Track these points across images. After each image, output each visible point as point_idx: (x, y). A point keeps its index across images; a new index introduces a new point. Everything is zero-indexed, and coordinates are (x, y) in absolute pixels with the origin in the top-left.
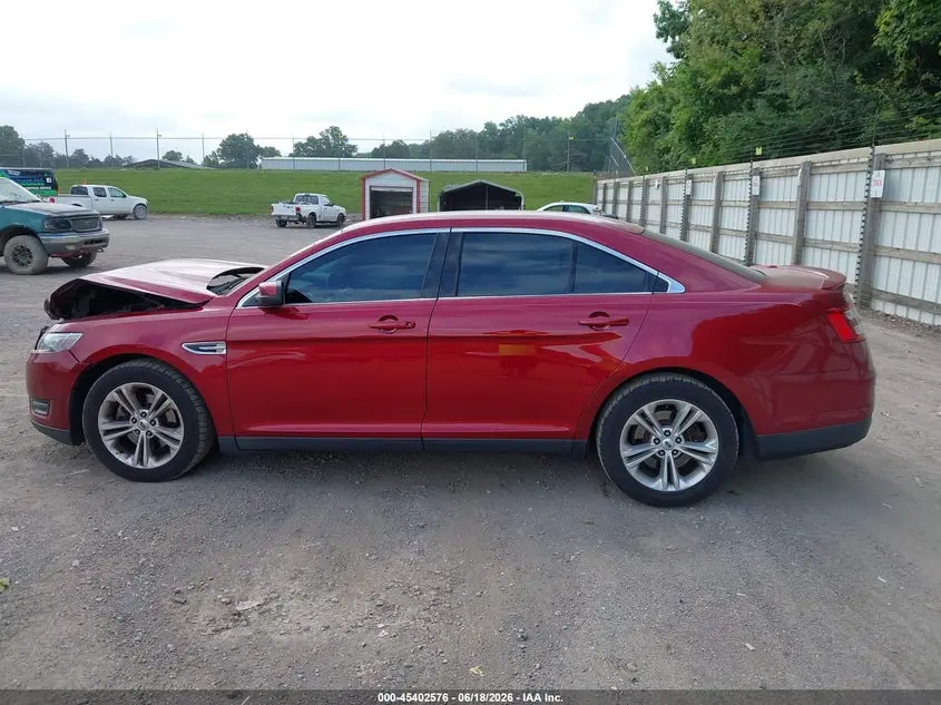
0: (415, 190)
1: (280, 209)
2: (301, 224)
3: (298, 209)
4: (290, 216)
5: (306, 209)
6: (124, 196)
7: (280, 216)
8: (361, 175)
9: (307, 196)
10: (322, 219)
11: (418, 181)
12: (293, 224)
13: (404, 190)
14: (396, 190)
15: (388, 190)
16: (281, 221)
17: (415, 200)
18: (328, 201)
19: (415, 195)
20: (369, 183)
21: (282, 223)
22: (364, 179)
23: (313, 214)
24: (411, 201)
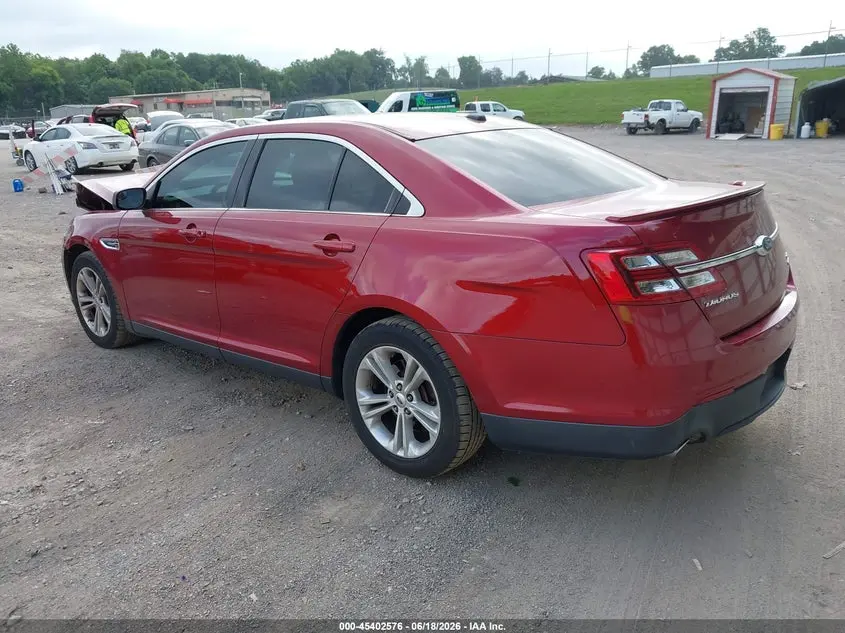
0: (772, 88)
1: (632, 117)
2: (650, 131)
3: (646, 116)
4: (637, 124)
5: (655, 116)
6: (505, 110)
7: (629, 124)
8: (712, 79)
9: (660, 102)
10: (672, 125)
11: (777, 80)
12: (642, 131)
13: (760, 90)
14: (749, 91)
15: (740, 91)
16: (631, 128)
17: (770, 100)
18: (681, 107)
19: (771, 94)
20: (720, 85)
21: (632, 130)
22: (715, 81)
23: (662, 121)
24: (766, 102)
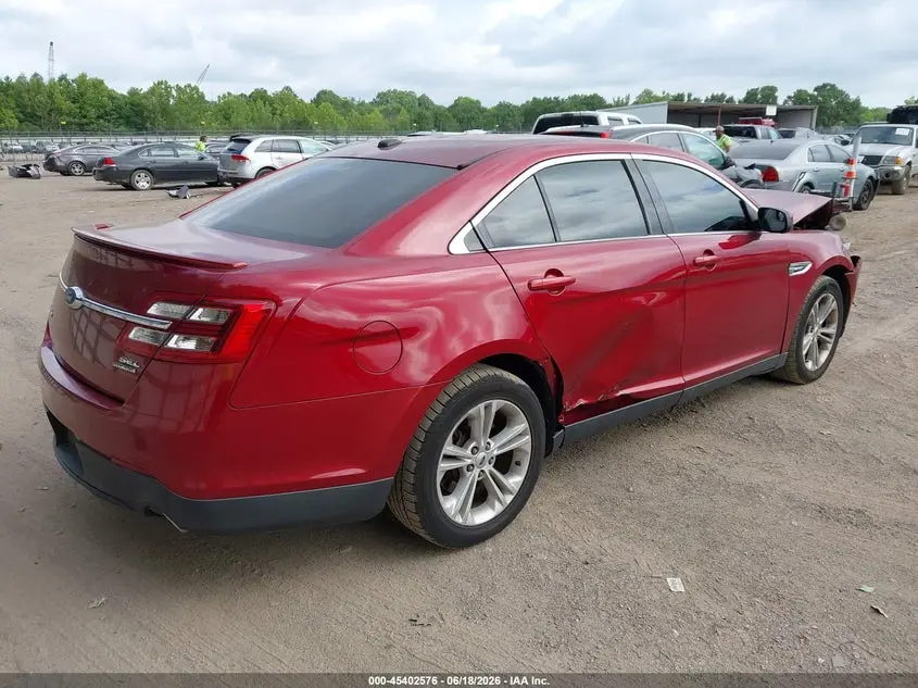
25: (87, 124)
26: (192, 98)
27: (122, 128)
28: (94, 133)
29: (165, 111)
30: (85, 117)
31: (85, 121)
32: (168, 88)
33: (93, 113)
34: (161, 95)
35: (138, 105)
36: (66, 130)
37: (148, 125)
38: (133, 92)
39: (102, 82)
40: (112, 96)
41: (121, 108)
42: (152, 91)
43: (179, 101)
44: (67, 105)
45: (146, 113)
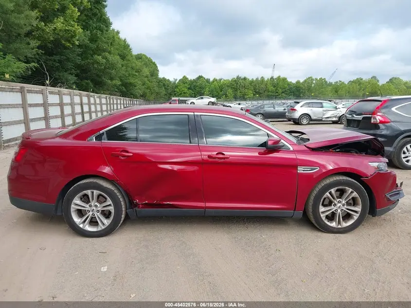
25: (278, 95)
26: (322, 83)
27: (291, 97)
28: (280, 98)
29: (309, 89)
30: (277, 93)
31: (277, 94)
32: (312, 80)
33: (280, 91)
34: (308, 83)
35: (299, 87)
36: (269, 97)
37: (301, 95)
38: (298, 82)
39: (286, 79)
40: (289, 84)
41: (291, 88)
42: (305, 81)
43: (316, 84)
44: (271, 88)
45: (301, 90)
